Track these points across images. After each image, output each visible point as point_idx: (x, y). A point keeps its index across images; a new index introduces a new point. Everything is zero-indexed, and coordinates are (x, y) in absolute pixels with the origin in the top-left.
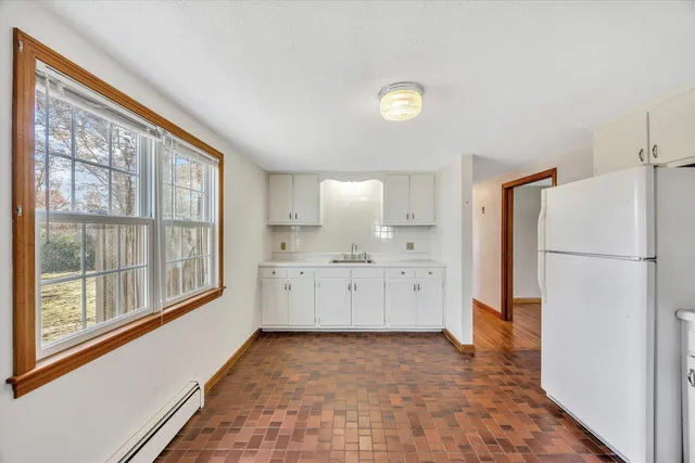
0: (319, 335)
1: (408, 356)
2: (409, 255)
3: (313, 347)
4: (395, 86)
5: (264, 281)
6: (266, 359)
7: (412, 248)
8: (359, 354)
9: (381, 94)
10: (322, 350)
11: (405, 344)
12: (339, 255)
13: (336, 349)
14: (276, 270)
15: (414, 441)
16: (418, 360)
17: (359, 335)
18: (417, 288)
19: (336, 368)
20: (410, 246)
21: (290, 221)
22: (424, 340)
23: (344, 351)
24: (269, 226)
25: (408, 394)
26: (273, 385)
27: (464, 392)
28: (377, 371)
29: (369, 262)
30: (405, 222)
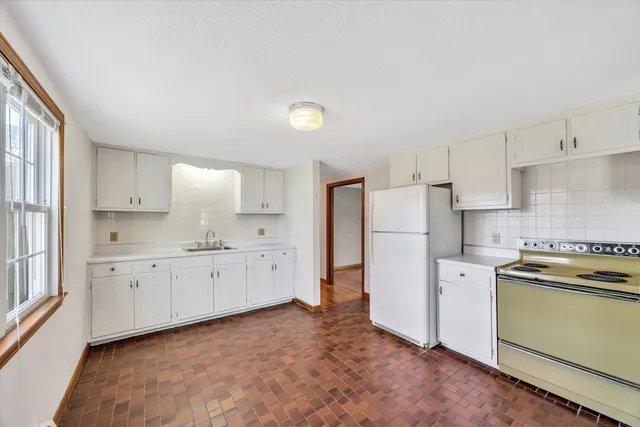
0: (176, 331)
1: (277, 326)
2: (261, 240)
3: (177, 344)
4: (306, 104)
5: (95, 281)
6: (122, 373)
7: (263, 234)
8: (233, 336)
9: (292, 107)
10: (190, 344)
11: (268, 317)
12: (191, 243)
13: (208, 337)
14: (115, 266)
15: (316, 381)
16: (286, 326)
17: (222, 320)
18: (274, 267)
19: (217, 354)
20: (262, 232)
21: (131, 206)
22: (282, 311)
23: (218, 337)
24: (94, 211)
25: (294, 353)
26: (156, 394)
27: (329, 338)
28: (259, 344)
29: (227, 248)
30: (259, 210)
